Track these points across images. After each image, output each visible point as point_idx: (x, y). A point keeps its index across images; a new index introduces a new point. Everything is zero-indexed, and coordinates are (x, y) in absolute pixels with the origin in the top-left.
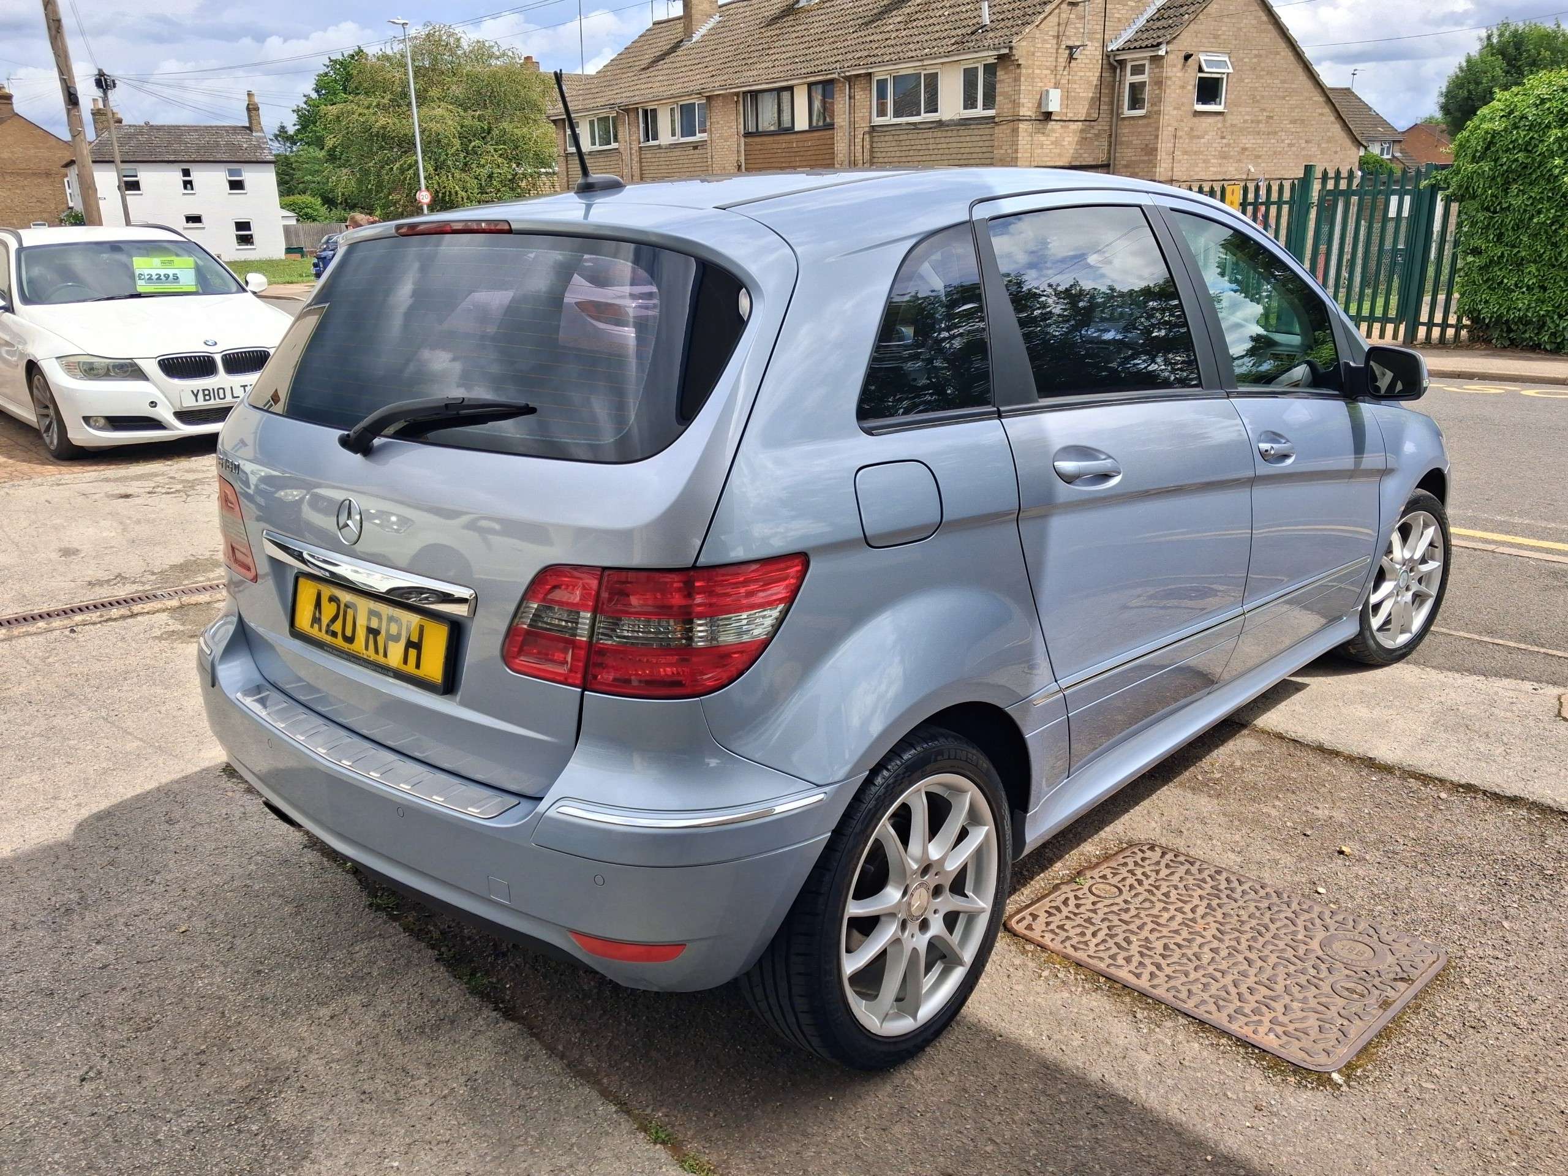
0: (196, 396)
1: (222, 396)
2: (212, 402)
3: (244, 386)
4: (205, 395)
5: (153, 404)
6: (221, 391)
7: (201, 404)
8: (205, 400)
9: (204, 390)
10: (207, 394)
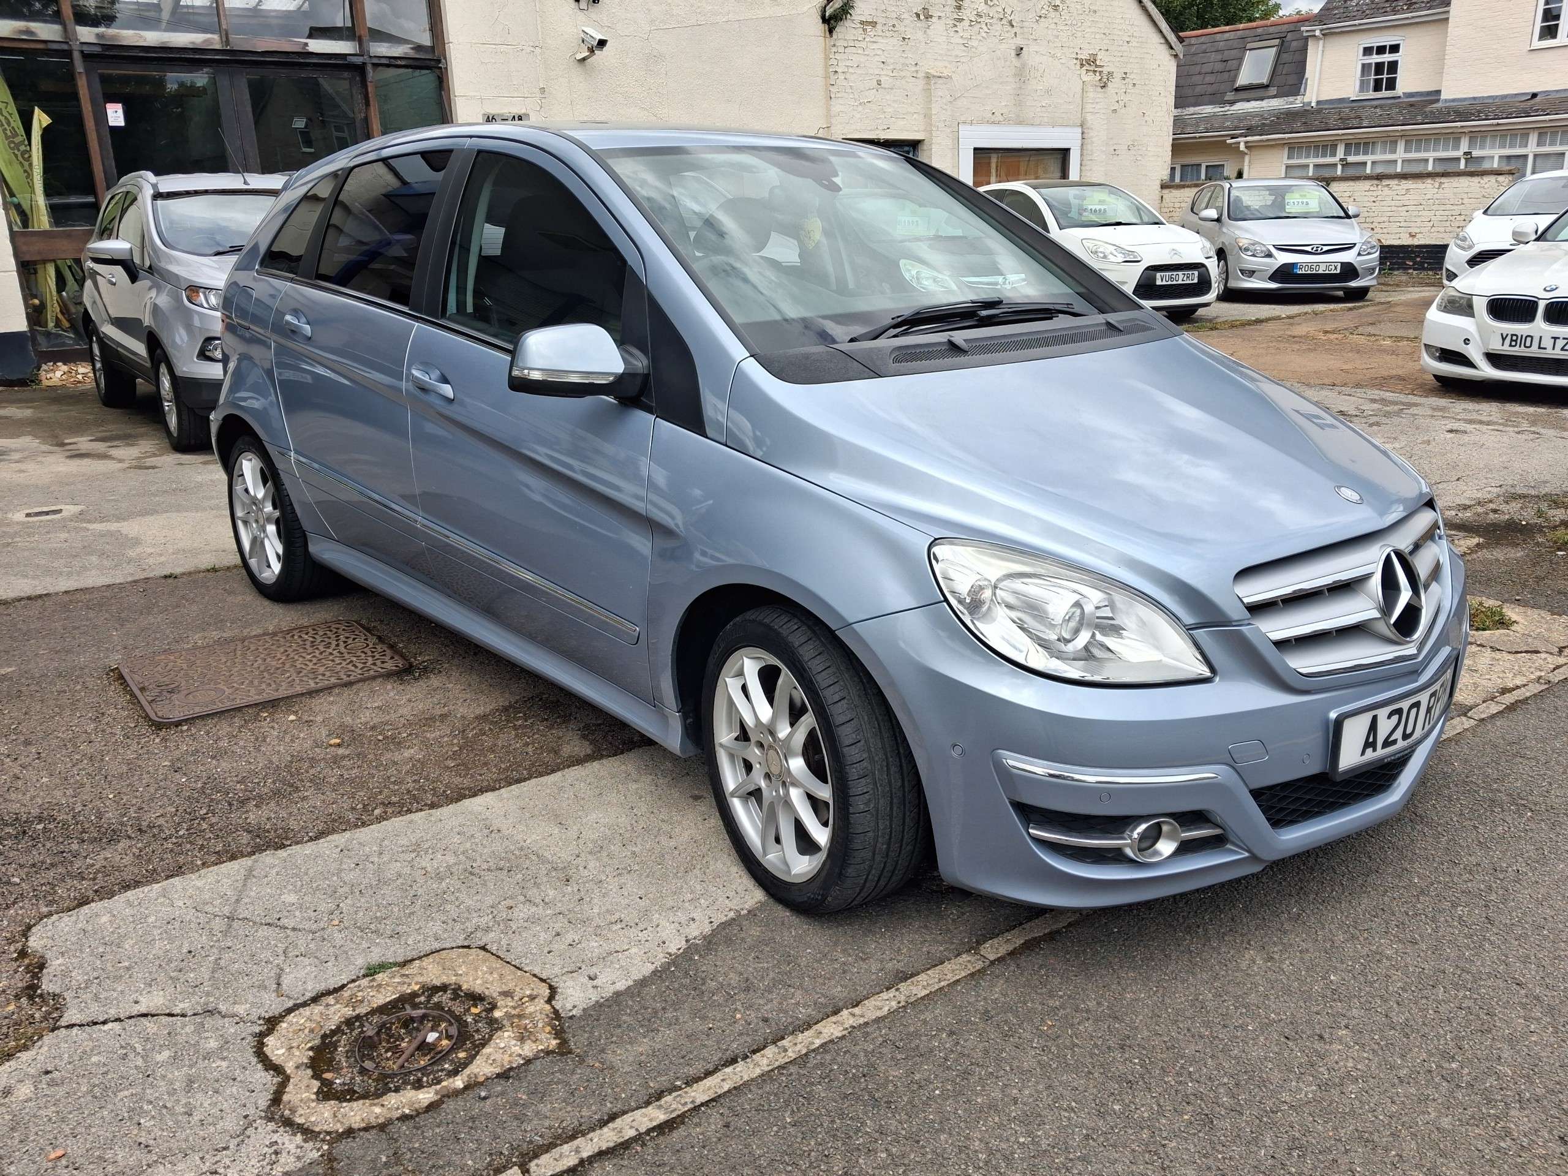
0: (1504, 339)
1: (1528, 344)
2: (1517, 348)
3: (1555, 339)
4: (1512, 340)
5: (1467, 341)
6: (1529, 339)
7: (1506, 349)
8: (1511, 345)
9: (1512, 335)
10: (1515, 339)
